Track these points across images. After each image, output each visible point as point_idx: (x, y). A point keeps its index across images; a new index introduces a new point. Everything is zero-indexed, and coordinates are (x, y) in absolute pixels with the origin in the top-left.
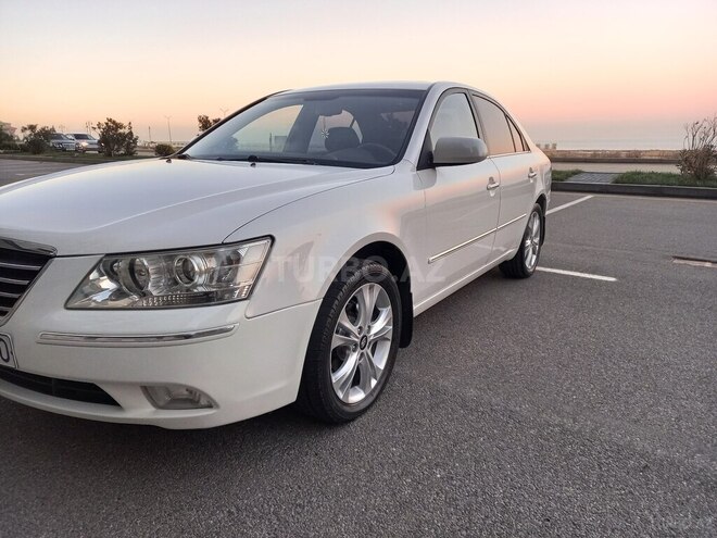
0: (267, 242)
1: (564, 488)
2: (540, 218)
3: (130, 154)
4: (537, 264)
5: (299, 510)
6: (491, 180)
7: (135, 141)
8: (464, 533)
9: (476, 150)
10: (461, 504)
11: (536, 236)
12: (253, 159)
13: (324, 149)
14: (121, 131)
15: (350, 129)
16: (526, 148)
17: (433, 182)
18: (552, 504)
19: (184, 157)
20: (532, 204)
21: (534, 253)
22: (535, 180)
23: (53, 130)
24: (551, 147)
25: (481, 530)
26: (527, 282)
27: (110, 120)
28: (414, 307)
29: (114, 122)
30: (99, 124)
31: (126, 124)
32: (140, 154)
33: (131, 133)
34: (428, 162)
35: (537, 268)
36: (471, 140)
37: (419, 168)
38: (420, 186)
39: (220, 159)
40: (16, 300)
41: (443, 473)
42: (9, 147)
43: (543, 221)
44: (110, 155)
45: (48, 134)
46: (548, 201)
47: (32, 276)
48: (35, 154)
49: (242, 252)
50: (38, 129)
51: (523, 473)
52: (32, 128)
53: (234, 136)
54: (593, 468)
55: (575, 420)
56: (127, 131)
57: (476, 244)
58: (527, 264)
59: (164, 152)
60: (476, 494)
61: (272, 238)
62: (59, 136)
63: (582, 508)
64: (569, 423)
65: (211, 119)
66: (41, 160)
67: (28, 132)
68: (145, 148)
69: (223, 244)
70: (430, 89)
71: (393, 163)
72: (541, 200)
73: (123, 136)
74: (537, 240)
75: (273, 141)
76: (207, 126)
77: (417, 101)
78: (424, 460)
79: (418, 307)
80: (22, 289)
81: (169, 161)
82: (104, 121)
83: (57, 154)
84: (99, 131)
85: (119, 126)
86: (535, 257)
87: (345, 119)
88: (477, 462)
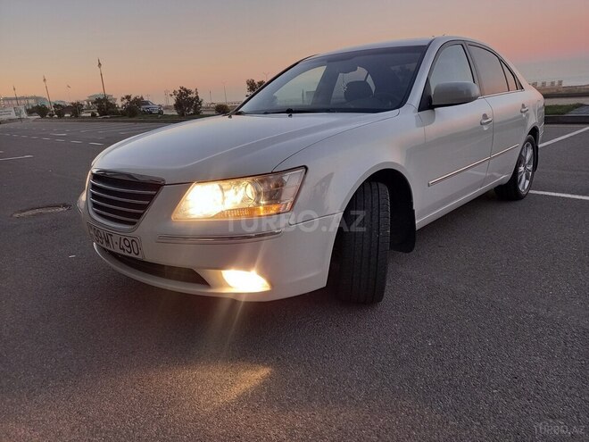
0: (303, 170)
1: (532, 357)
2: (533, 148)
3: (197, 114)
4: (530, 187)
5: (326, 360)
6: (485, 116)
7: (200, 104)
8: (447, 382)
9: (468, 91)
10: (446, 363)
11: (529, 164)
12: (290, 111)
13: (344, 100)
14: (190, 96)
15: (365, 83)
16: (520, 87)
17: (432, 120)
18: (521, 368)
19: (240, 114)
20: (525, 135)
21: (527, 178)
22: (528, 115)
23: (142, 98)
24: (556, 84)
25: (461, 382)
26: (519, 203)
27: (182, 88)
28: (417, 222)
29: (185, 90)
30: (175, 92)
31: (193, 90)
32: (204, 113)
33: (197, 97)
34: (428, 104)
35: (530, 192)
36: (466, 85)
37: (420, 109)
38: (421, 123)
39: (266, 113)
40: (142, 214)
41: (433, 342)
42: (113, 113)
43: (535, 150)
44: (183, 115)
45: (139, 102)
46: (541, 133)
47: (151, 198)
48: (130, 117)
49: (285, 179)
50: (132, 98)
51: (499, 345)
52: (128, 97)
53: (275, 94)
54: (559, 344)
55: (548, 310)
56: (194, 96)
57: (469, 171)
58: (520, 187)
59: (222, 110)
60: (458, 357)
61: (306, 168)
62: (147, 103)
63: (546, 371)
64: (543, 312)
65: (256, 82)
66: (136, 122)
67: (126, 101)
68: (207, 108)
69: (272, 173)
70: (429, 44)
71: (398, 107)
72: (534, 131)
73: (192, 100)
74: (530, 167)
75: (305, 97)
76: (255, 88)
77: (418, 55)
78: (420, 333)
79: (420, 222)
80: (145, 207)
81: (230, 117)
82: (178, 89)
83: (146, 116)
84: (174, 97)
85: (189, 92)
86: (528, 182)
87: (360, 74)
88: (462, 336)
